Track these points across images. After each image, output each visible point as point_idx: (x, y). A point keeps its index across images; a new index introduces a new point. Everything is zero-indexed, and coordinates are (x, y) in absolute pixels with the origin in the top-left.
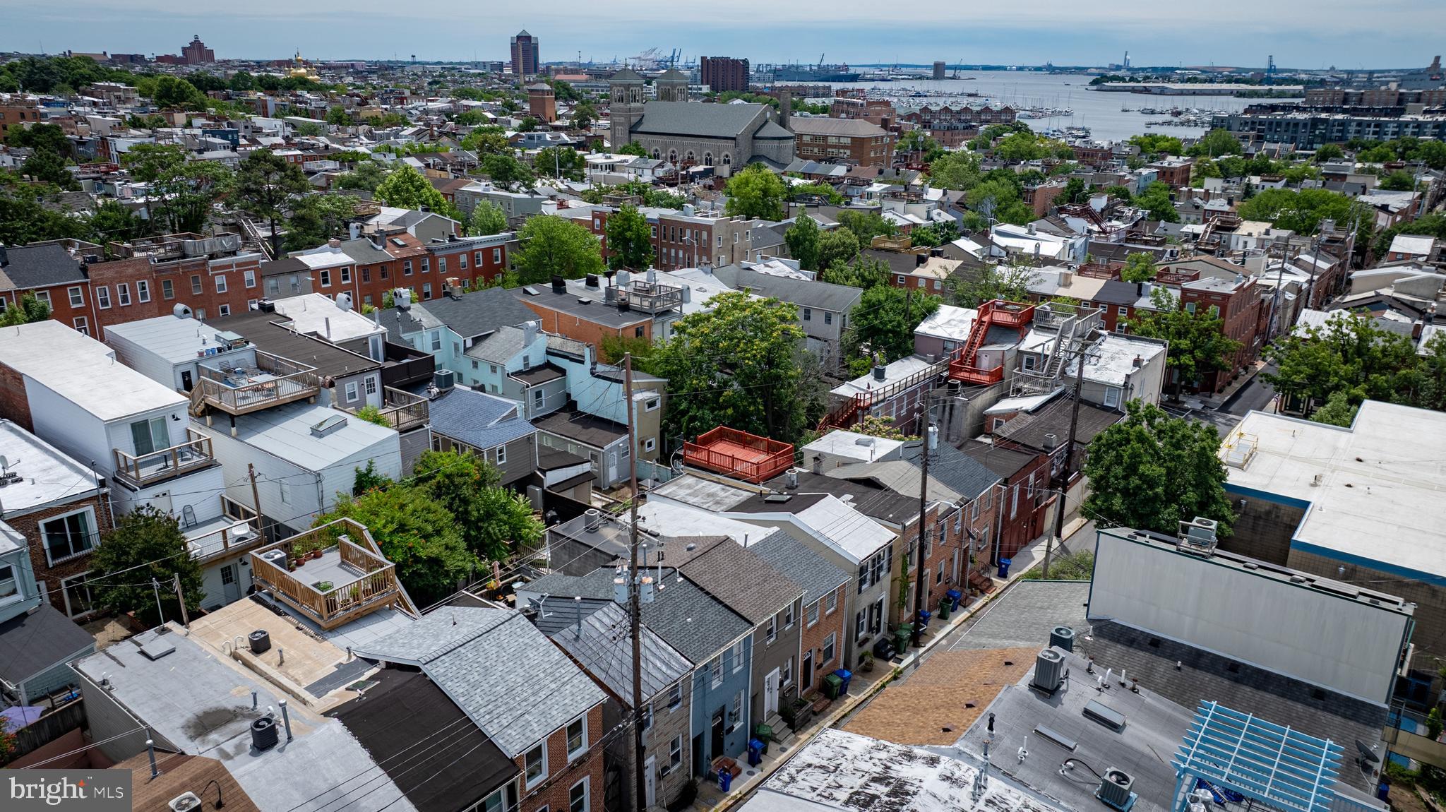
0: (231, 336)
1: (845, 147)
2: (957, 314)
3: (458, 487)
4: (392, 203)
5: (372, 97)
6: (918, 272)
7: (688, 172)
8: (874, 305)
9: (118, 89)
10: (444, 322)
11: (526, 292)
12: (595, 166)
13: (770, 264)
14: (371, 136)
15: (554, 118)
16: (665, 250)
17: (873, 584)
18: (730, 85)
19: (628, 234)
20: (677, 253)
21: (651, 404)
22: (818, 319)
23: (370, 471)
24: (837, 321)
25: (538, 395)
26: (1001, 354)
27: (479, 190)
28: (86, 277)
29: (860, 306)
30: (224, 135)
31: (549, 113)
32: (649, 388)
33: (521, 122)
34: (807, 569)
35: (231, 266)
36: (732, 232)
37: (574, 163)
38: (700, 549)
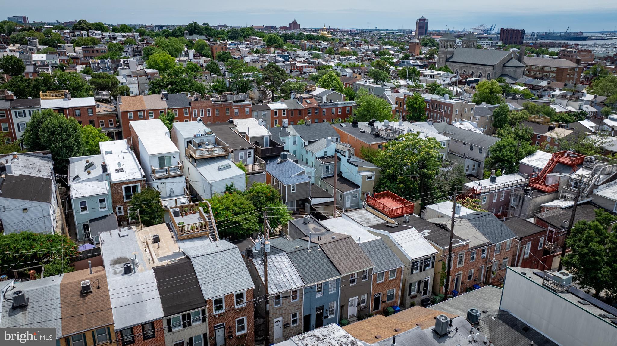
0: (209, 130)
1: (553, 72)
2: (545, 156)
3: (260, 197)
4: (323, 87)
5: (348, 44)
6: (547, 134)
7: (466, 80)
8: (500, 147)
9: (256, 39)
10: (299, 134)
11: (341, 125)
12: (425, 76)
13: (463, 123)
14: (339, 59)
15: (419, 54)
16: (432, 114)
17: (421, 271)
18: (513, 42)
19: (415, 105)
20: (437, 116)
21: (370, 178)
22: (476, 150)
23: (232, 186)
24: (484, 153)
25: (327, 167)
26: (558, 178)
27: (362, 83)
28: (190, 105)
29: (494, 147)
30: (284, 57)
31: (417, 51)
32: (371, 170)
33: (403, 55)
34: (384, 258)
35: (241, 106)
36: (464, 108)
37: (415, 74)
38: (337, 239)
